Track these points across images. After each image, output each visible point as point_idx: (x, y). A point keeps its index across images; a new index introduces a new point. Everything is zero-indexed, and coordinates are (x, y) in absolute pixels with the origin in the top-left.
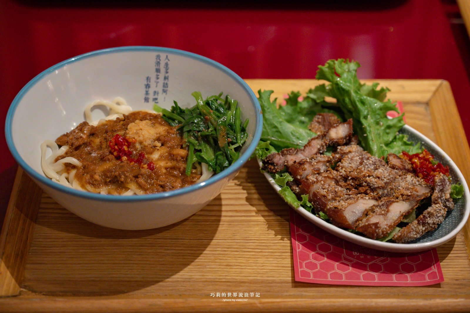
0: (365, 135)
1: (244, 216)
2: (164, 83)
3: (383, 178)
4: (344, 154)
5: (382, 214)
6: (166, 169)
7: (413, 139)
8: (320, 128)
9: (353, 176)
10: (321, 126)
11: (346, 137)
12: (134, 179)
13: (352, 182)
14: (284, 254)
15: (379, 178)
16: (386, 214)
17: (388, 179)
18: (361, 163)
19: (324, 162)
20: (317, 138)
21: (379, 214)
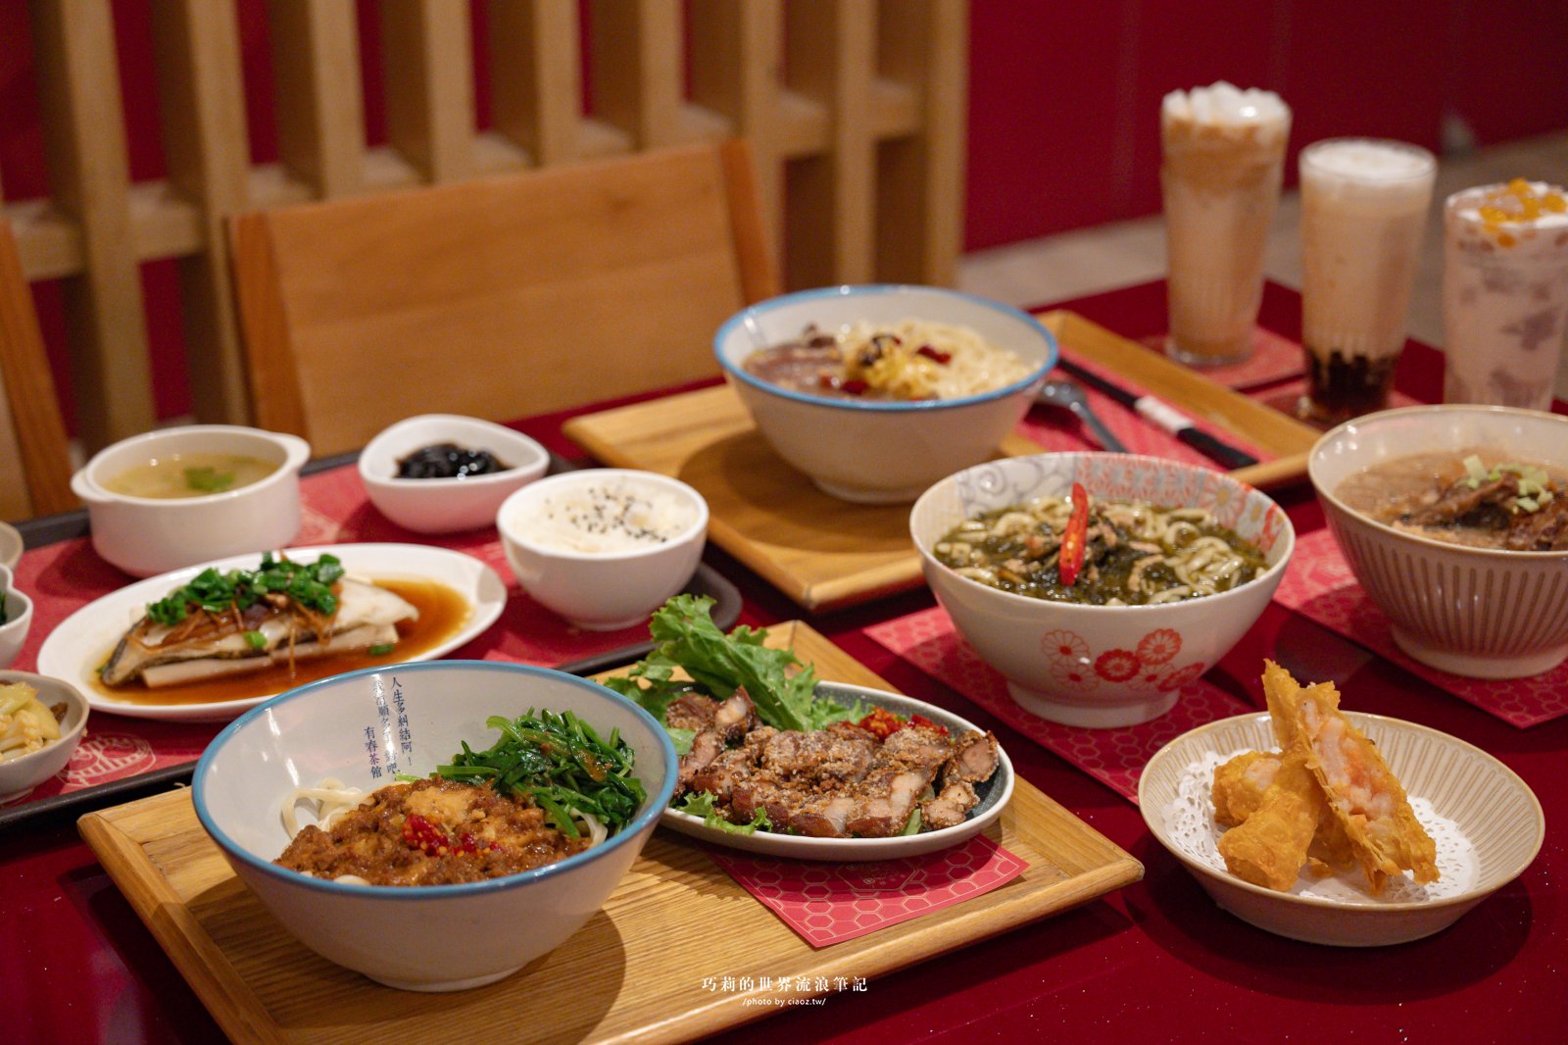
0: (778, 704)
1: (633, 902)
2: (401, 732)
3: (848, 758)
4: (762, 742)
5: (884, 797)
6: (523, 846)
7: (841, 698)
8: (692, 721)
9: (799, 768)
10: (690, 718)
11: (747, 714)
12: (482, 874)
13: (801, 777)
14: (744, 928)
15: (840, 760)
16: (890, 795)
17: (856, 757)
18: (797, 747)
19: (741, 761)
20: (705, 731)
21: (878, 798)
